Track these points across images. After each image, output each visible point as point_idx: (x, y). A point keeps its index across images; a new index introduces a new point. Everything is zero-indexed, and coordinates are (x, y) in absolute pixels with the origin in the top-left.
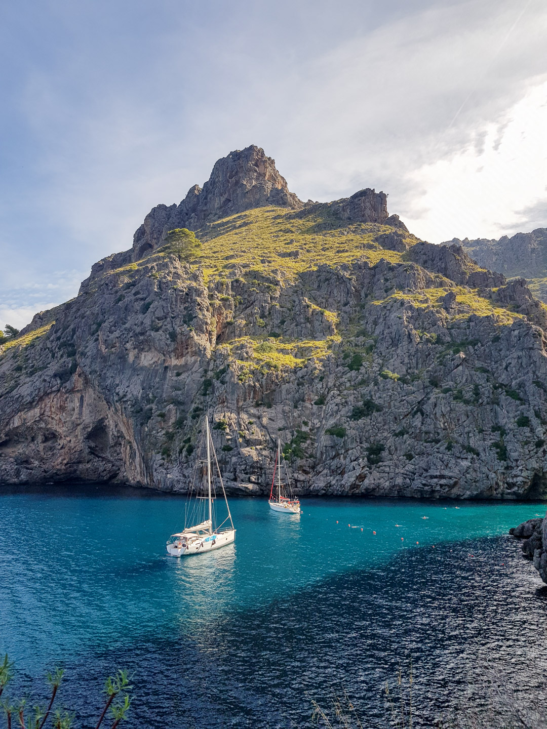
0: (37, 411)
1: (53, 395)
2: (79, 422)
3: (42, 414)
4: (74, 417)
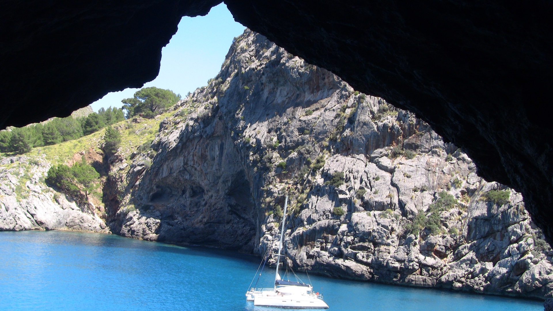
2: (219, 174)
3: (186, 164)
4: (214, 169)
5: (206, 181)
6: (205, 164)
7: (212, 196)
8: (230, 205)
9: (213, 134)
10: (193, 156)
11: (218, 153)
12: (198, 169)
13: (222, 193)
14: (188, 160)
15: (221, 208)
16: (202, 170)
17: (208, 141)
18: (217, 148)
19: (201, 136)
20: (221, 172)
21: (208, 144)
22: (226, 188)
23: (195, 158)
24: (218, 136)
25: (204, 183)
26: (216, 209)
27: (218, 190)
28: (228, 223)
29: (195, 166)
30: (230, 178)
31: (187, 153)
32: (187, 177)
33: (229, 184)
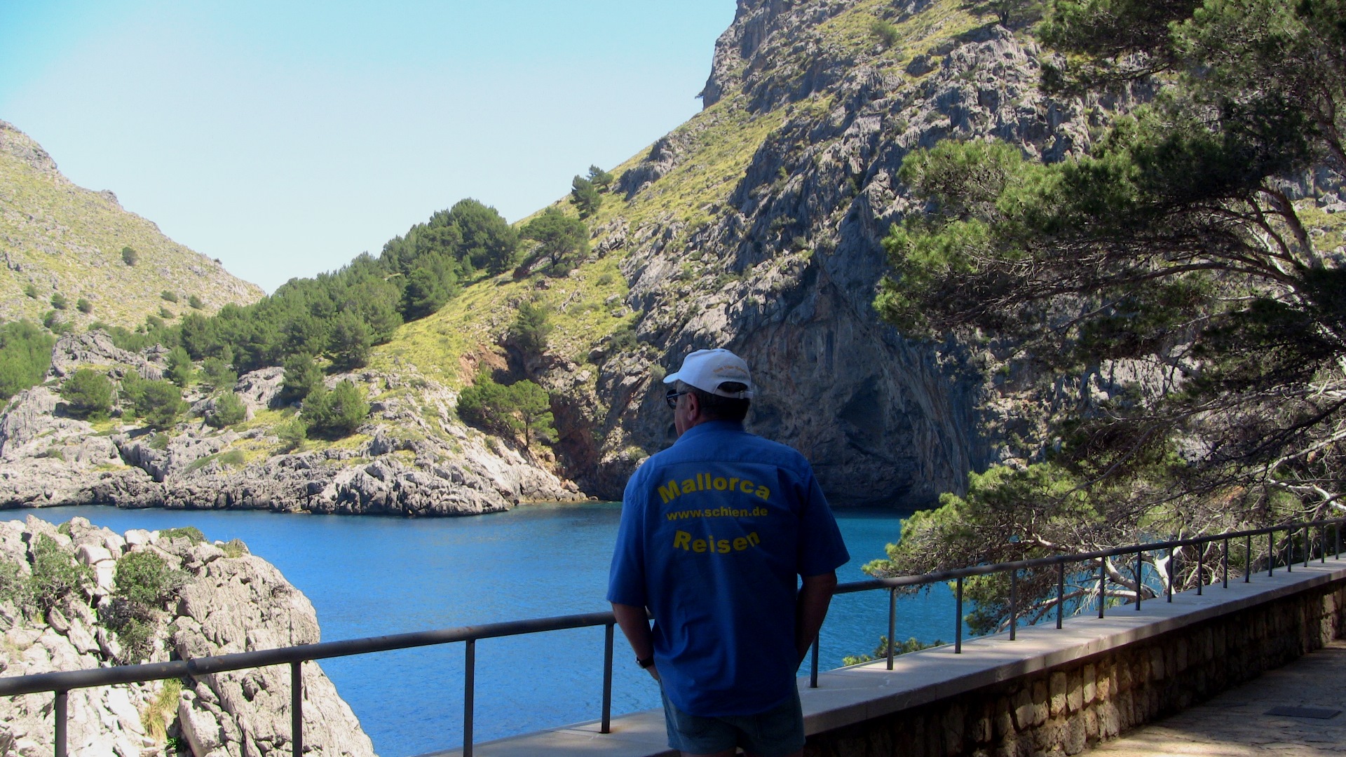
2: (826, 384)
4: (816, 375)
5: (796, 396)
6: (796, 369)
7: (809, 421)
8: (848, 434)
9: (812, 317)
10: (768, 355)
11: (822, 350)
12: (780, 376)
13: (829, 415)
14: (757, 363)
15: (833, 439)
16: (789, 378)
17: (801, 330)
18: (819, 340)
20: (831, 381)
21: (801, 336)
22: (840, 404)
23: (774, 359)
24: (821, 322)
25: (791, 400)
26: (821, 442)
27: (822, 410)
28: (847, 463)
29: (774, 372)
30: (850, 390)
31: (754, 350)
33: (847, 399)
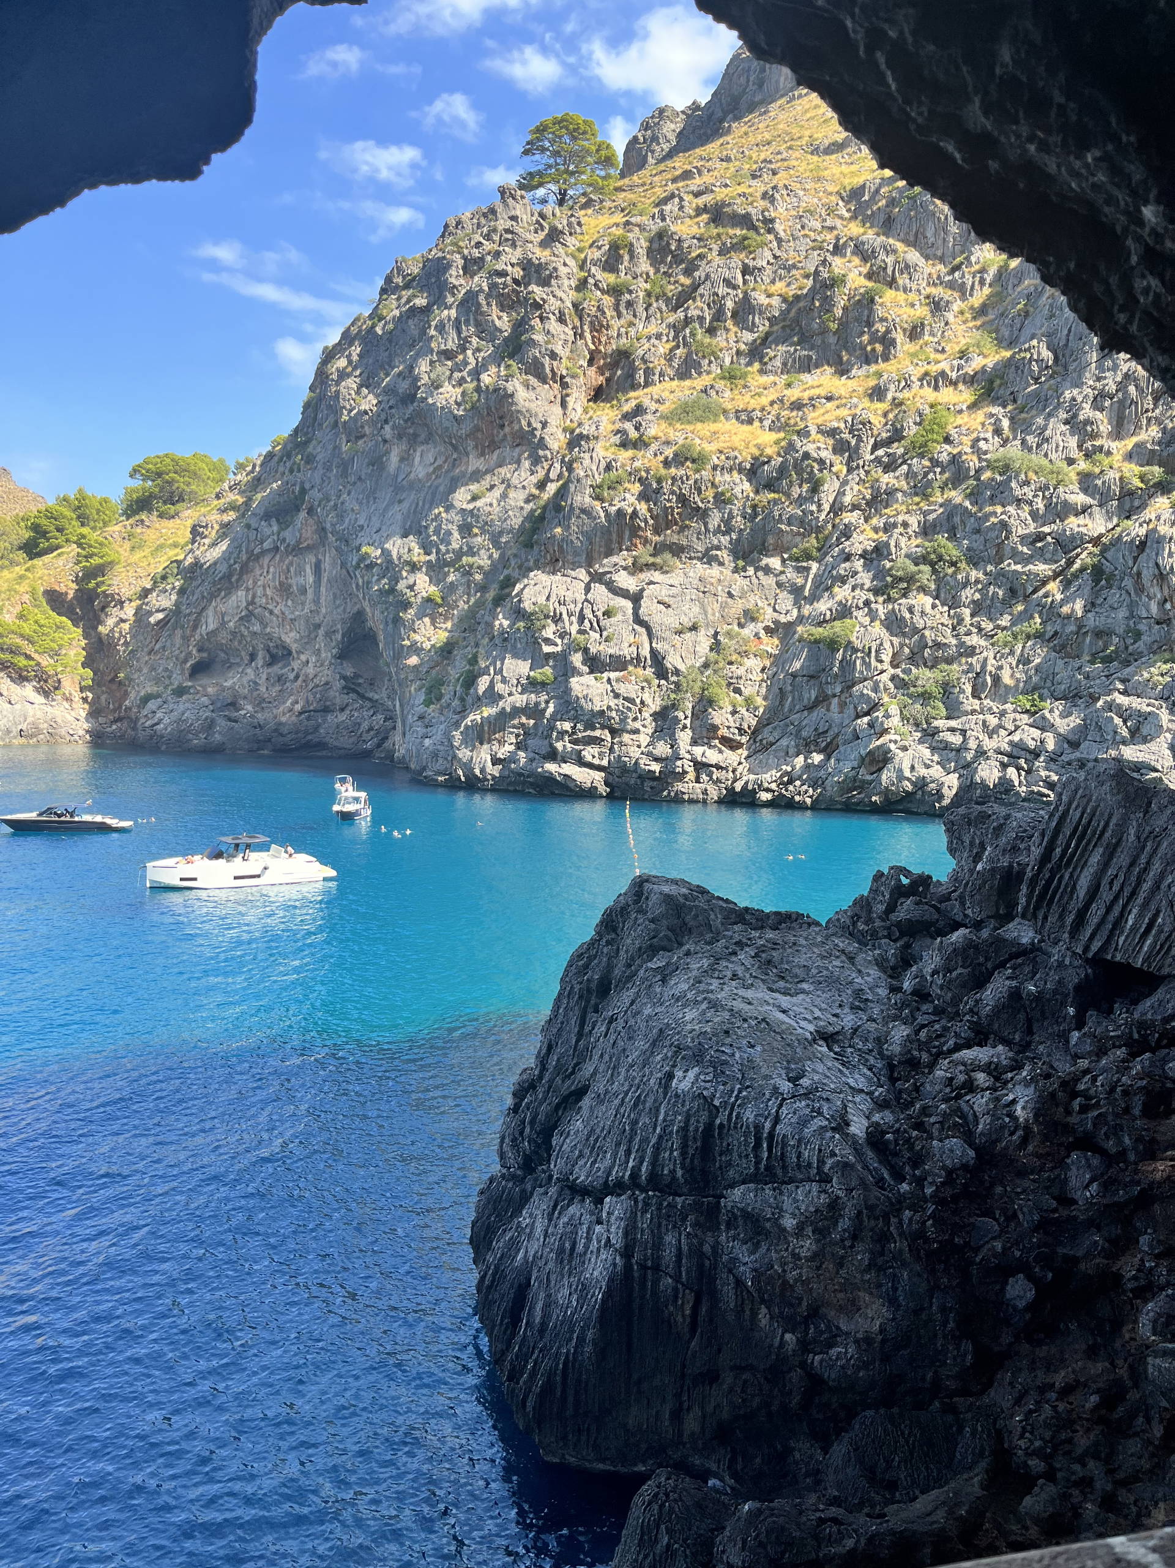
0: (240, 597)
1: (266, 561)
3: (251, 602)
4: (307, 610)
5: (292, 634)
6: (289, 602)
7: (307, 662)
9: (299, 542)
11: (311, 580)
12: (276, 611)
13: (326, 655)
15: (327, 683)
16: (283, 614)
17: (290, 557)
18: (309, 571)
19: (277, 549)
20: (321, 616)
21: (291, 564)
22: (333, 644)
24: (309, 548)
25: (290, 638)
26: (317, 686)
27: (319, 650)
28: (342, 709)
29: (270, 607)
30: (339, 627)
32: (257, 628)
33: (339, 637)
